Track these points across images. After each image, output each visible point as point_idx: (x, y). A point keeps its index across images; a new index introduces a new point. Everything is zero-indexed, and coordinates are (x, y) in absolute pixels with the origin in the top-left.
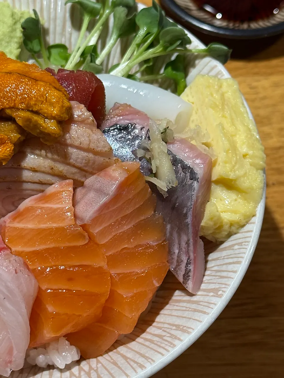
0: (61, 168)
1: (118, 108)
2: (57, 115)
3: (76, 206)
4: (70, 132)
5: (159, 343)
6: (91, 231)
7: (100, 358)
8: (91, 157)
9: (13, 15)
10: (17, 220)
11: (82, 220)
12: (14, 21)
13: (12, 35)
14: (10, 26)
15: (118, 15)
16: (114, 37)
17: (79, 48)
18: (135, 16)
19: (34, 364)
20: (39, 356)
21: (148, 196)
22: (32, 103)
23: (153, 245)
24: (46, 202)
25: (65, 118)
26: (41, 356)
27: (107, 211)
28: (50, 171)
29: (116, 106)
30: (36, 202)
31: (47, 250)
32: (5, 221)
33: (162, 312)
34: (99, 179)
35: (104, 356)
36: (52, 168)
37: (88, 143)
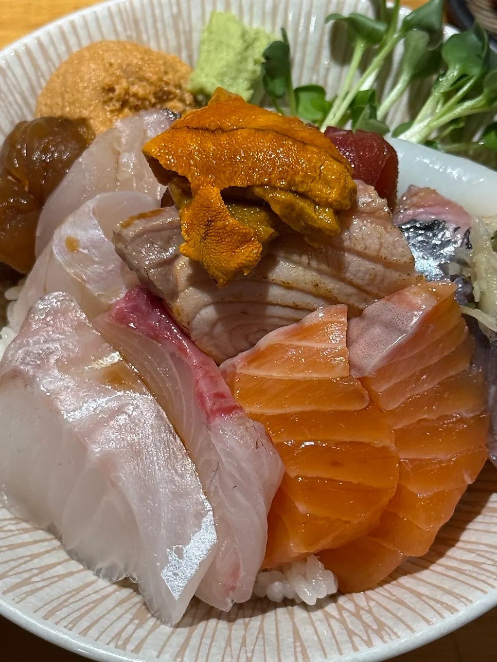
0: (330, 285)
1: (416, 194)
2: (336, 201)
3: (351, 347)
4: (350, 228)
5: (474, 574)
6: (374, 388)
7: (369, 593)
8: (379, 271)
9: (243, 35)
10: (255, 364)
11: (360, 369)
12: (245, 44)
13: (241, 67)
14: (240, 53)
15: (413, 44)
16: (404, 78)
17: (347, 94)
18: (441, 46)
19: (262, 596)
20: (274, 584)
21: (463, 338)
22: (298, 179)
23: (466, 418)
24: (304, 338)
25: (346, 206)
26: (277, 584)
27: (401, 359)
28: (313, 290)
29: (412, 192)
30: (286, 337)
31: (301, 414)
32: (235, 364)
33: (471, 526)
34: (390, 305)
35: (377, 590)
36: (317, 285)
37: (377, 247)
